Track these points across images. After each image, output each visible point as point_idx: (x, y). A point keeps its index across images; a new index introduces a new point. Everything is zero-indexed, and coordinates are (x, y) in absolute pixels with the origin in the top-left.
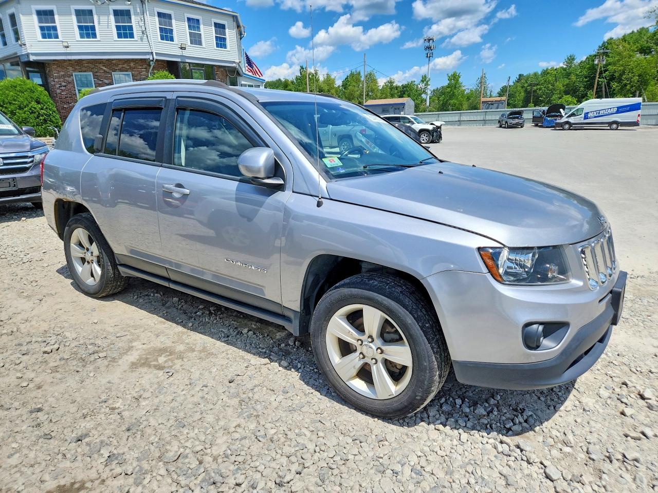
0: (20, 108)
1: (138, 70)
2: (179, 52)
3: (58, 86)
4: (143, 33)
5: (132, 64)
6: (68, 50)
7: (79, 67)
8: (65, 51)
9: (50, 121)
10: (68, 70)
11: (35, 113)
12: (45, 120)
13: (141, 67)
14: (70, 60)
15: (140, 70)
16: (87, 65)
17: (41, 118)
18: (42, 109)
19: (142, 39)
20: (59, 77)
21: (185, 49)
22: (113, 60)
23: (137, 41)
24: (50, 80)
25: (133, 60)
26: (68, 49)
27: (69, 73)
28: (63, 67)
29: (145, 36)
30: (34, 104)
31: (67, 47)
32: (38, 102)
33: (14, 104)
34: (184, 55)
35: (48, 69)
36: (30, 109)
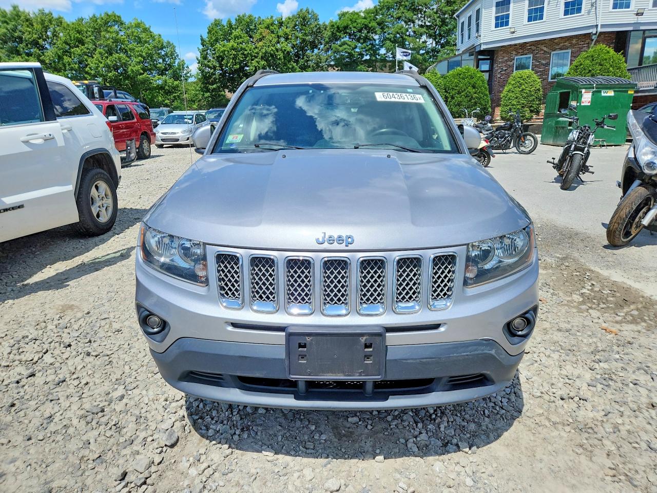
0: (459, 93)
1: (579, 46)
2: (633, 19)
3: (499, 71)
4: (592, 5)
5: (574, 41)
6: (514, 36)
7: (522, 51)
8: (512, 37)
9: (479, 104)
10: (512, 55)
11: (469, 96)
12: (476, 103)
13: (583, 43)
14: (515, 45)
15: (581, 46)
16: (530, 47)
17: (473, 101)
18: (475, 93)
19: (589, 13)
20: (503, 62)
21: (642, 14)
22: (555, 39)
23: (583, 15)
24: (495, 65)
25: (576, 36)
26: (514, 34)
27: (512, 58)
28: (508, 53)
29: (594, 8)
30: (470, 89)
31: (514, 32)
32: (474, 87)
33: (456, 90)
34: (639, 21)
35: (496, 55)
36: (466, 94)
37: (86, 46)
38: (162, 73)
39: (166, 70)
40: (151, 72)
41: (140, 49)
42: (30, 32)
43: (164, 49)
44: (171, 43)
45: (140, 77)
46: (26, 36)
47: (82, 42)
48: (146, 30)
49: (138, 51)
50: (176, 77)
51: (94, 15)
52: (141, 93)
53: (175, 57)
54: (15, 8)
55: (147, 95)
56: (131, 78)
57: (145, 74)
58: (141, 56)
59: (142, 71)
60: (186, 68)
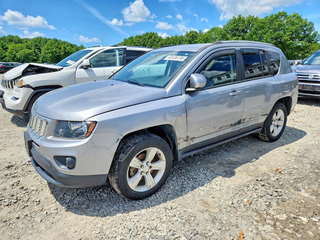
37: (265, 29)
38: (302, 39)
39: (304, 37)
40: (295, 40)
41: (292, 28)
42: (242, 26)
43: (307, 27)
44: (312, 22)
45: (288, 42)
46: (240, 28)
47: (263, 28)
48: (299, 18)
49: (290, 29)
50: (310, 41)
51: (272, 14)
52: (286, 51)
53: (312, 30)
54: (240, 16)
55: (289, 51)
56: (283, 43)
57: (291, 41)
58: (292, 32)
59: (289, 39)
60: (317, 36)
